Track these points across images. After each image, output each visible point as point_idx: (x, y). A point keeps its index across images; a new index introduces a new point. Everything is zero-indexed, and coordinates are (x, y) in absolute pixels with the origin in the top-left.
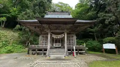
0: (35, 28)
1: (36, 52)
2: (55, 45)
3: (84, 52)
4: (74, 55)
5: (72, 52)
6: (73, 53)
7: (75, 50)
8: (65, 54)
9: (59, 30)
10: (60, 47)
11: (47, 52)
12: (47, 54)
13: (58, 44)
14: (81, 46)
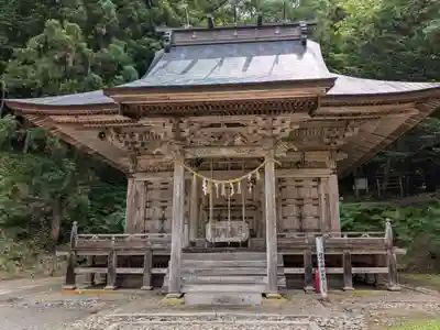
0: (102, 136)
1: (111, 270)
2: (216, 233)
3: (386, 270)
4: (317, 291)
5: (308, 270)
9: (231, 145)
10: (245, 244)
11: (170, 273)
12: (168, 282)
13: (227, 224)
14: (366, 237)
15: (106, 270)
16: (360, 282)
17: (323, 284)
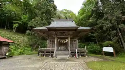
0: (44, 34)
1: (45, 54)
2: (61, 48)
3: (85, 54)
4: (76, 57)
5: (74, 54)
6: (76, 55)
7: (77, 53)
8: (69, 55)
10: (65, 50)
11: (54, 54)
12: (54, 56)
13: (63, 47)
14: (82, 49)
15: (44, 54)
16: (82, 56)
17: (77, 56)
